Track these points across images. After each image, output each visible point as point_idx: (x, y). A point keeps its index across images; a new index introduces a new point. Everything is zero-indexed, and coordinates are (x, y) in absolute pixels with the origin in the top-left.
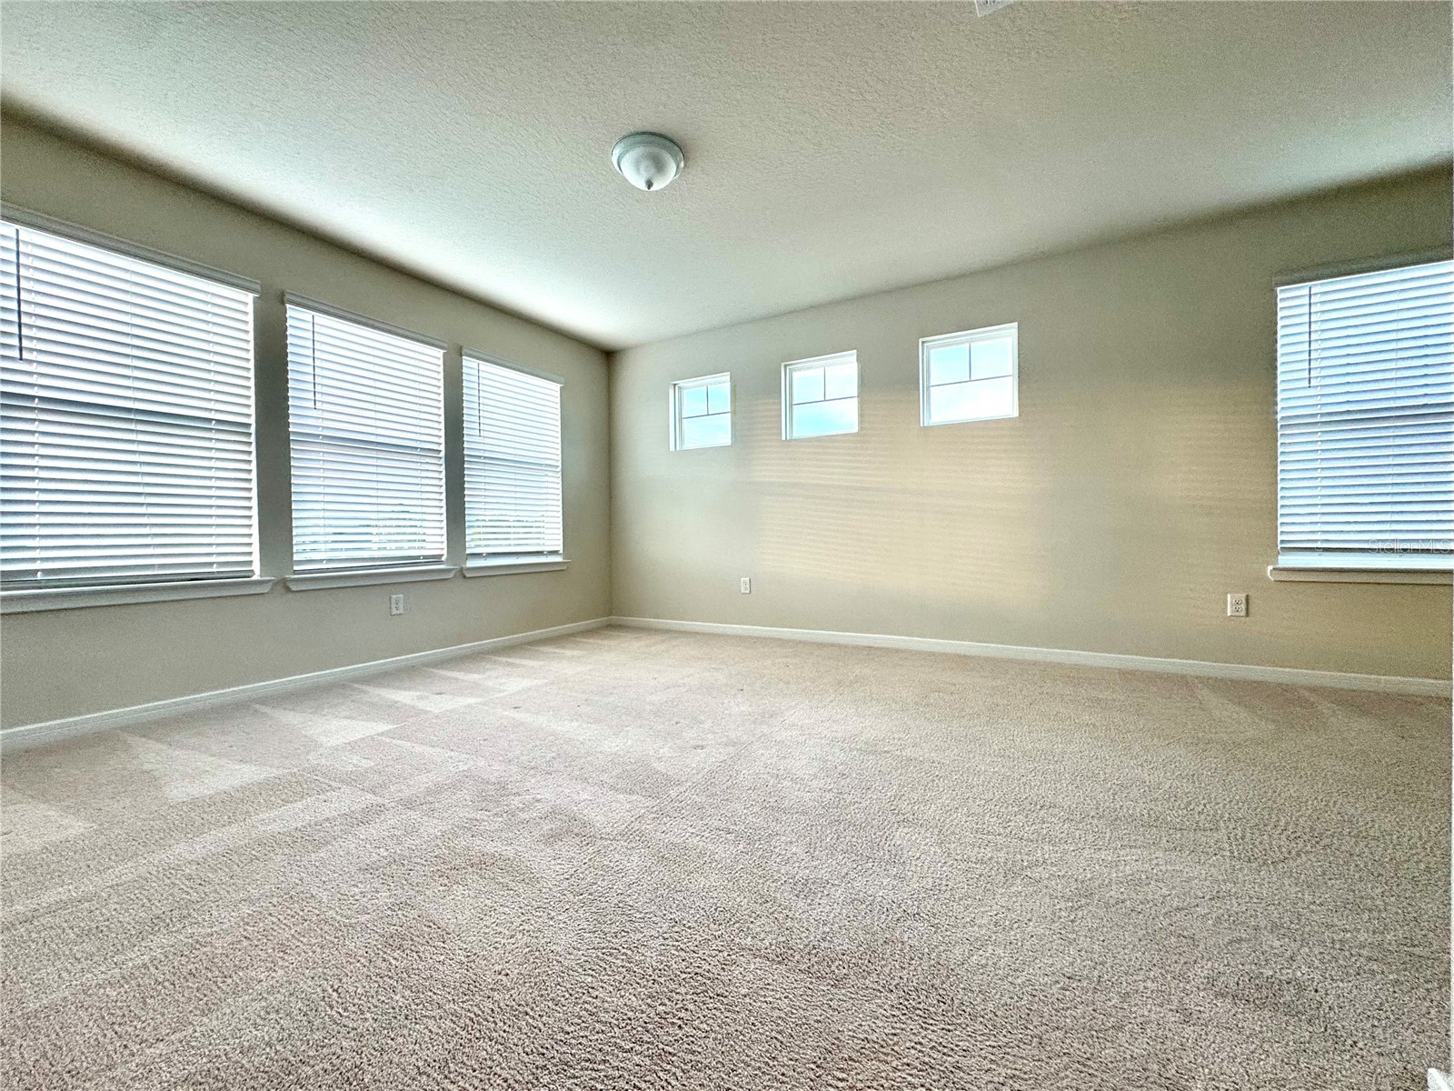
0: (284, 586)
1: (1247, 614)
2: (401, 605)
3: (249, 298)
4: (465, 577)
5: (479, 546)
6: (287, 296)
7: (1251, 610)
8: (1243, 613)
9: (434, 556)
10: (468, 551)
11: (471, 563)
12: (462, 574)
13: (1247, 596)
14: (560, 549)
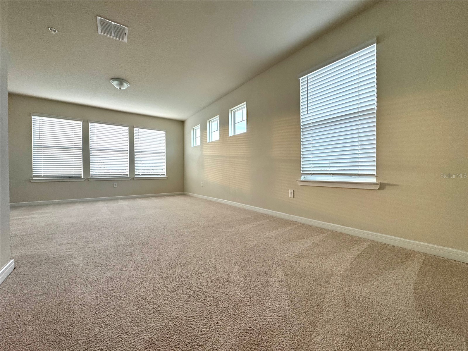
0: (88, 179)
1: (294, 197)
2: (116, 185)
3: (81, 123)
4: (134, 180)
5: (139, 173)
6: (89, 121)
7: (295, 196)
8: (292, 197)
9: (126, 175)
10: (135, 174)
11: (136, 176)
12: (133, 179)
13: (294, 191)
14: (165, 174)
